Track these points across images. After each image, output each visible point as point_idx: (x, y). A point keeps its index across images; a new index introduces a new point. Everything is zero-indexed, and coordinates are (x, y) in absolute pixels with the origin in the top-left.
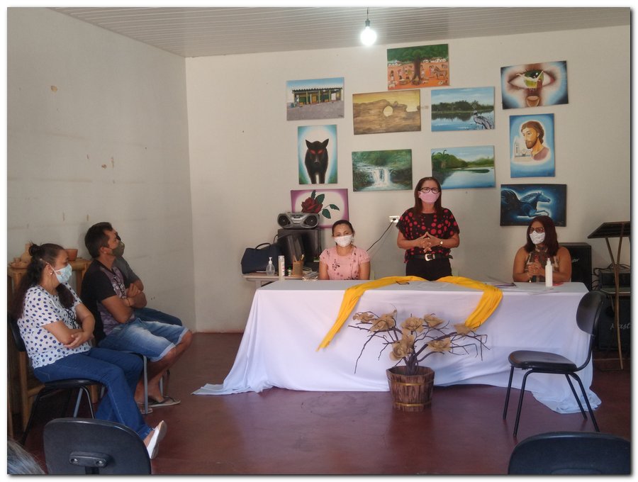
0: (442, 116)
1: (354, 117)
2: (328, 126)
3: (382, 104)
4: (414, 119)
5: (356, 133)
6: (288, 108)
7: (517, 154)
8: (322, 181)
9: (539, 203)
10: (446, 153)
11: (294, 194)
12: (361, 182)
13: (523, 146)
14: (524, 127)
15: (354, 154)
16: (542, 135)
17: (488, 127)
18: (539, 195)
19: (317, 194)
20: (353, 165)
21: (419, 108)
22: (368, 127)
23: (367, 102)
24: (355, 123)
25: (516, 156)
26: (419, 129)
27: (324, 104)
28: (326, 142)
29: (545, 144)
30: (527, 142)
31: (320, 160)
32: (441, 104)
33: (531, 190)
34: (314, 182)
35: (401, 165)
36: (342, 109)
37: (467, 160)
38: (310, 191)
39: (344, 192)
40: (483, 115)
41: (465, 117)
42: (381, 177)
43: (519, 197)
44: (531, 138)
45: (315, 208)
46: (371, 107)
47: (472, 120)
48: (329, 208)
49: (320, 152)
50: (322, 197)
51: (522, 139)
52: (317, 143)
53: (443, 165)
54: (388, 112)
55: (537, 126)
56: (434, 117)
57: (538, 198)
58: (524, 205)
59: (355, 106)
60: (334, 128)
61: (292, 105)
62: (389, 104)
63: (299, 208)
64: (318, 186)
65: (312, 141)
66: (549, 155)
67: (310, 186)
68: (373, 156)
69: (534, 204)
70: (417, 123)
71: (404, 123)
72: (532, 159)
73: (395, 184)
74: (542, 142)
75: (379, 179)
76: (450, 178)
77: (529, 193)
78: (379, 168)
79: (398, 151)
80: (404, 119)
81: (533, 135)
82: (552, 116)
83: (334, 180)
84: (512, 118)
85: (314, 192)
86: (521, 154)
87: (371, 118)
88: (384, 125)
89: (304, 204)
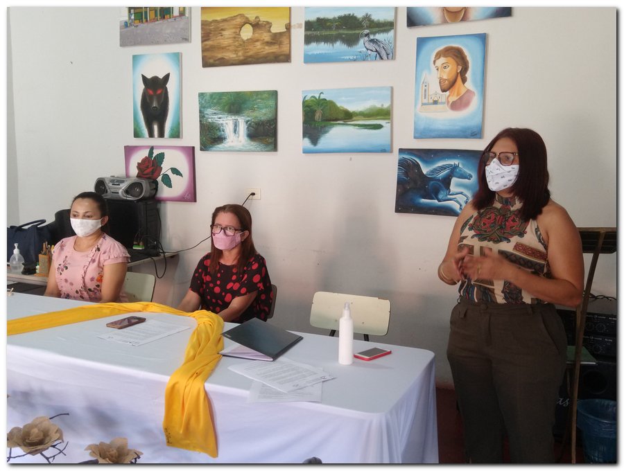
0: (318, 39)
1: (203, 41)
2: (168, 55)
3: (239, 20)
4: (280, 44)
5: (206, 64)
6: (121, 29)
7: (425, 101)
8: (161, 135)
9: (454, 180)
10: (322, 97)
11: (129, 151)
12: (211, 137)
13: (435, 88)
14: (438, 55)
15: (201, 95)
16: (465, 69)
17: (385, 56)
18: (456, 167)
19: (156, 152)
20: (200, 112)
21: (288, 27)
22: (220, 56)
23: (218, 18)
24: (204, 50)
25: (423, 104)
26: (286, 58)
27: (165, 21)
28: (167, 77)
29: (469, 85)
30: (441, 81)
31: (158, 102)
32: (319, 19)
33: (443, 158)
34: (151, 135)
35: (262, 114)
36: (188, 28)
37: (351, 108)
38: (146, 147)
39: (190, 152)
40: (379, 37)
41: (351, 41)
42: (235, 129)
43: (425, 170)
44: (447, 74)
45: (153, 172)
46: (225, 25)
47: (361, 46)
48: (170, 173)
49: (159, 92)
50: (161, 156)
51: (434, 75)
52: (155, 79)
53: (318, 116)
54: (247, 33)
55: (458, 55)
56: (308, 40)
57: (453, 171)
58: (432, 182)
59: (204, 24)
60: (177, 57)
61: (126, 25)
62: (247, 22)
63: (134, 171)
64: (156, 141)
65: (149, 76)
66: (475, 102)
67: (147, 141)
68: (225, 99)
69: (446, 182)
70: (285, 49)
71: (268, 50)
72: (447, 108)
73: (252, 143)
74: (464, 80)
75: (232, 134)
76: (327, 135)
77: (441, 164)
78: (233, 117)
79: (257, 93)
80: (268, 43)
81: (452, 68)
82: (483, 38)
83: (176, 134)
84: (421, 42)
85: (152, 148)
86: (431, 101)
87: (225, 42)
88: (240, 54)
89: (139, 166)
